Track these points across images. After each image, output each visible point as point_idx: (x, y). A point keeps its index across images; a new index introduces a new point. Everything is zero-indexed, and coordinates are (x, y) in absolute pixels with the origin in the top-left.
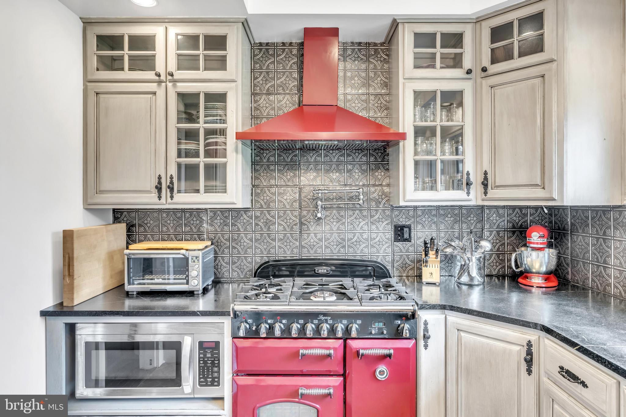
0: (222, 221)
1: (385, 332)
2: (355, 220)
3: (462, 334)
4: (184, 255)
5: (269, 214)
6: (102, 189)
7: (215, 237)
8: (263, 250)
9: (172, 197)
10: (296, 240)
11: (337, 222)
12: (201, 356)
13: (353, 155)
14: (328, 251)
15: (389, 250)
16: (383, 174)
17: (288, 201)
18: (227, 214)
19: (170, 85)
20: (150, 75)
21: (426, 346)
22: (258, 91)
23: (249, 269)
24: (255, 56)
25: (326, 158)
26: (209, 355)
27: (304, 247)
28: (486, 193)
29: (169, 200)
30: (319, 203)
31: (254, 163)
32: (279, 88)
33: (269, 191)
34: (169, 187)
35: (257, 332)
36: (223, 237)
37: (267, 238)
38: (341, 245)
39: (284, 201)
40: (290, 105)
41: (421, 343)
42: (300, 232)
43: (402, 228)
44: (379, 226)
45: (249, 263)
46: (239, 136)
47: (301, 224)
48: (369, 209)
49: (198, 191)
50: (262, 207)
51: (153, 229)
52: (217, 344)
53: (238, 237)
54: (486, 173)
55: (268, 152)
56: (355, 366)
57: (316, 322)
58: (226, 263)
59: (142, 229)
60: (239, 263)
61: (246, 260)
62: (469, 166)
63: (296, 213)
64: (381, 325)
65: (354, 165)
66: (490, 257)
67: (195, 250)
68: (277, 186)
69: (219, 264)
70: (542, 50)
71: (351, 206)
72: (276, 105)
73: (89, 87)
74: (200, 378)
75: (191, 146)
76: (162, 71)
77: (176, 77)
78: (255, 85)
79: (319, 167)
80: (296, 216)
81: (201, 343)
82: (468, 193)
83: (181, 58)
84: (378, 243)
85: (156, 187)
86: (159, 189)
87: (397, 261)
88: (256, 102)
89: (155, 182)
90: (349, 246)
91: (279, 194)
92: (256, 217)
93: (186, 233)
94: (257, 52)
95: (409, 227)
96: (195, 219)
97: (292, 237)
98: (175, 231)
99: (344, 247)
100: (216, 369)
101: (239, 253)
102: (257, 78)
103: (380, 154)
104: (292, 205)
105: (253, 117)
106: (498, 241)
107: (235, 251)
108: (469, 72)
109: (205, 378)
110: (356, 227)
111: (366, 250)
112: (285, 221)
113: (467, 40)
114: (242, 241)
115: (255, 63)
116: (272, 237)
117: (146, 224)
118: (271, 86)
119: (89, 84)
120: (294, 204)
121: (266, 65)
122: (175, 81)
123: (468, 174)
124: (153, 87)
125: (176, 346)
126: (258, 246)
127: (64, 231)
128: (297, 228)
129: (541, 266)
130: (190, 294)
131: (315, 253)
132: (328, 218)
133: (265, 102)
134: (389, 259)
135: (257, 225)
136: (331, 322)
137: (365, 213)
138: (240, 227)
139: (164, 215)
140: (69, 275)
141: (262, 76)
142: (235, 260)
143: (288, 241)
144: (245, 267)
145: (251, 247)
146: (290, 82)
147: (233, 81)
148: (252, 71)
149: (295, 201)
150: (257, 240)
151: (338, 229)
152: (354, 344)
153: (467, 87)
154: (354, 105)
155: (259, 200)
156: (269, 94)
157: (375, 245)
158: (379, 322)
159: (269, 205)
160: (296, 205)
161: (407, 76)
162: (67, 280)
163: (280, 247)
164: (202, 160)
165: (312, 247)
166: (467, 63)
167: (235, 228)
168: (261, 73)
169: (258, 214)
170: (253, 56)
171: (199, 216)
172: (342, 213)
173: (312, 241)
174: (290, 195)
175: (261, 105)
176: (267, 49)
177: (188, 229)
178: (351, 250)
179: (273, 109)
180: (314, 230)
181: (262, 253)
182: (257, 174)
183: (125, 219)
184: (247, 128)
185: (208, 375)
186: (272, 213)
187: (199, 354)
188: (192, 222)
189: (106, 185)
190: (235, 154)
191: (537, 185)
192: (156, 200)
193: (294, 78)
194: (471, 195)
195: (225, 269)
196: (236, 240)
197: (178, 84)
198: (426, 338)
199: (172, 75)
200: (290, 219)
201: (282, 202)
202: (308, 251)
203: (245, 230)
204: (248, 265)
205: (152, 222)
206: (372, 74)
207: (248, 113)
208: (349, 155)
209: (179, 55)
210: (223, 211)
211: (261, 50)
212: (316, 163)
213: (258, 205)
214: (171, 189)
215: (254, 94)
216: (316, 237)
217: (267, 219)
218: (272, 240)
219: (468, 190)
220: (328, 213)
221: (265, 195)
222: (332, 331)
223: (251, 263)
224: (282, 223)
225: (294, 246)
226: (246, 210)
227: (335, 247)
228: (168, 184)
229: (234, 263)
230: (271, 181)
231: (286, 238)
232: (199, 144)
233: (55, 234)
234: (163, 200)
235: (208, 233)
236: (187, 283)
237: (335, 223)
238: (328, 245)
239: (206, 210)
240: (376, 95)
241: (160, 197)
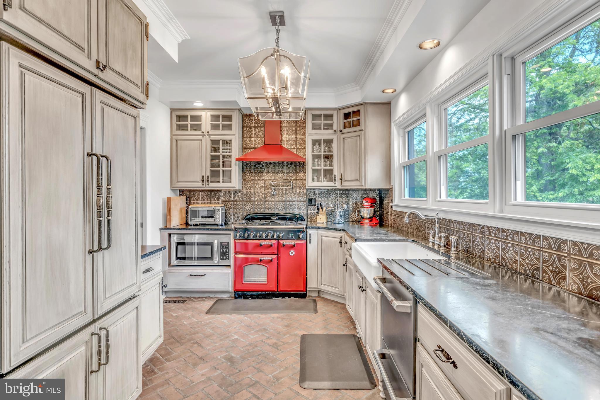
0: (229, 196)
1: (294, 237)
2: (290, 196)
3: (323, 237)
4: (214, 209)
5: (250, 193)
6: (178, 181)
7: (225, 203)
8: (248, 209)
9: (208, 184)
10: (263, 205)
11: (281, 197)
12: (222, 248)
13: (289, 166)
14: (277, 210)
15: (306, 210)
16: (303, 174)
17: (259, 187)
18: (231, 193)
19: (207, 136)
20: (199, 132)
21: (310, 243)
22: (246, 136)
23: (241, 218)
24: (244, 120)
25: (277, 167)
26: (224, 248)
27: (267, 208)
28: (342, 183)
29: (207, 185)
30: (273, 187)
31: (243, 169)
32: (255, 135)
33: (250, 182)
34: (207, 180)
35: (244, 236)
36: (229, 203)
37: (249, 204)
38: (283, 207)
39: (258, 187)
40: (260, 143)
41: (308, 242)
42: (265, 201)
43: (312, 199)
44: (301, 198)
45: (241, 215)
46: (237, 159)
47: (265, 197)
48: (296, 191)
49: (219, 182)
50: (247, 190)
51: (197, 199)
52: (228, 243)
53: (236, 203)
54: (342, 175)
55: (250, 164)
56: (281, 250)
57: (267, 233)
58: (231, 215)
59: (192, 199)
60: (236, 215)
61: (240, 214)
62: (335, 172)
63: (263, 193)
64: (292, 235)
65: (289, 170)
66: (352, 213)
67: (218, 207)
68: (254, 180)
69: (227, 216)
70: (359, 125)
71: (288, 189)
72: (254, 143)
73: (173, 138)
74: (221, 257)
75: (215, 162)
76: (204, 131)
77: (210, 133)
78: (244, 134)
79: (274, 171)
80: (262, 194)
81: (221, 243)
82: (335, 183)
83: (212, 125)
84: (300, 206)
85: (202, 180)
86: (203, 181)
87: (309, 215)
88: (245, 141)
89: (201, 178)
90: (287, 208)
91: (255, 184)
92: (245, 194)
93: (212, 201)
94: (245, 118)
95: (315, 199)
96: (216, 195)
97: (261, 203)
98: (207, 200)
99: (285, 208)
100: (227, 253)
101: (237, 211)
102: (245, 130)
103: (301, 165)
104: (261, 189)
105: (243, 148)
106: (356, 206)
107: (235, 210)
108: (335, 131)
109: (223, 257)
110: (290, 199)
111: (295, 209)
112: (258, 196)
113: (335, 118)
114: (238, 205)
115: (245, 123)
116: (252, 203)
117: (194, 197)
118: (252, 134)
119: (173, 136)
120: (262, 188)
121: (249, 125)
122: (209, 135)
123: (335, 175)
124: (200, 137)
125: (211, 244)
126: (246, 207)
127: (167, 197)
128: (263, 199)
129: (367, 215)
130: (216, 225)
131: (271, 210)
132: (277, 195)
133: (249, 141)
134: (306, 213)
135: (245, 198)
136: (272, 233)
137: (294, 192)
138: (237, 199)
139: (203, 193)
140: (169, 215)
141: (248, 129)
142: (235, 214)
143: (259, 205)
144: (239, 217)
145: (242, 208)
146: (260, 132)
147: (234, 135)
148: (243, 127)
149: (262, 187)
150: (245, 205)
151: (282, 200)
152: (282, 242)
153: (334, 138)
154: (289, 143)
155: (246, 186)
156: (250, 137)
157: (299, 207)
158: (292, 233)
159: (250, 189)
160: (263, 189)
161: (309, 133)
162: (168, 217)
163: (255, 208)
164: (221, 169)
165: (270, 208)
166: (335, 127)
167: (235, 199)
168: (247, 128)
169: (245, 193)
170: (243, 120)
171: (218, 193)
172: (284, 192)
173: (270, 205)
174: (260, 184)
175: (247, 143)
176: (250, 117)
177: (213, 199)
178: (288, 209)
179: (253, 144)
180: (271, 200)
181: (247, 211)
182: (245, 175)
183: (185, 195)
184: (240, 156)
185: (224, 256)
186: (252, 192)
187: (221, 247)
188: (215, 196)
189: (180, 179)
190: (235, 166)
191: (358, 180)
192: (202, 186)
193: (262, 130)
194: (336, 184)
195: (230, 218)
196: (235, 205)
197: (211, 136)
198: (310, 240)
199: (208, 132)
200: (260, 195)
201: (256, 187)
202: (268, 210)
203: (240, 200)
204: (241, 216)
205: (197, 196)
206: (298, 129)
207: (241, 146)
208: (287, 166)
209: (211, 124)
210: (229, 191)
211: (247, 117)
212: (272, 169)
213: (245, 189)
214: (208, 181)
215: (243, 138)
216: (272, 203)
217: (250, 195)
218: (252, 205)
219: (335, 182)
220: (277, 193)
221: (248, 184)
222: (273, 236)
223: (242, 215)
224: (256, 197)
225: (262, 207)
226: (240, 191)
227: (280, 208)
228: (207, 179)
229: (234, 215)
230: (251, 177)
231: (258, 204)
232: (219, 161)
233: (163, 199)
234: (204, 186)
235: (222, 201)
236: (215, 221)
237: (280, 197)
238: (277, 207)
239: (222, 190)
240: (300, 138)
241: (203, 185)
